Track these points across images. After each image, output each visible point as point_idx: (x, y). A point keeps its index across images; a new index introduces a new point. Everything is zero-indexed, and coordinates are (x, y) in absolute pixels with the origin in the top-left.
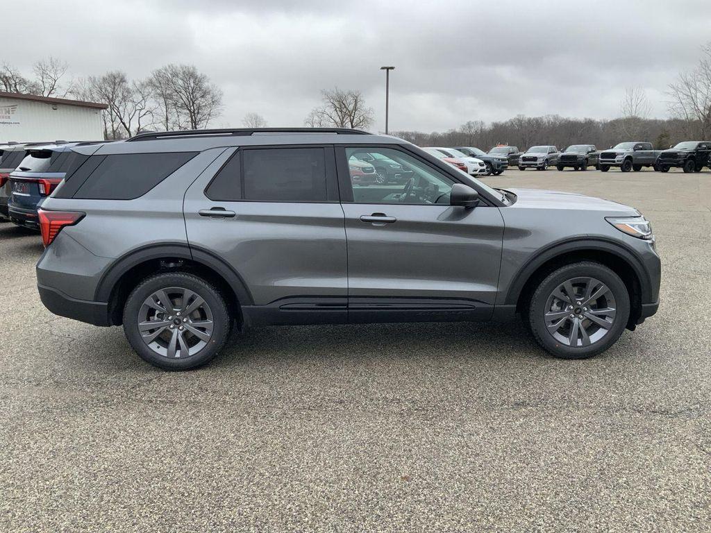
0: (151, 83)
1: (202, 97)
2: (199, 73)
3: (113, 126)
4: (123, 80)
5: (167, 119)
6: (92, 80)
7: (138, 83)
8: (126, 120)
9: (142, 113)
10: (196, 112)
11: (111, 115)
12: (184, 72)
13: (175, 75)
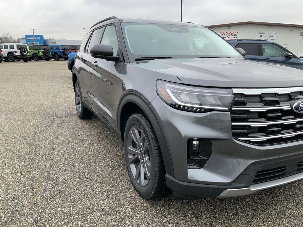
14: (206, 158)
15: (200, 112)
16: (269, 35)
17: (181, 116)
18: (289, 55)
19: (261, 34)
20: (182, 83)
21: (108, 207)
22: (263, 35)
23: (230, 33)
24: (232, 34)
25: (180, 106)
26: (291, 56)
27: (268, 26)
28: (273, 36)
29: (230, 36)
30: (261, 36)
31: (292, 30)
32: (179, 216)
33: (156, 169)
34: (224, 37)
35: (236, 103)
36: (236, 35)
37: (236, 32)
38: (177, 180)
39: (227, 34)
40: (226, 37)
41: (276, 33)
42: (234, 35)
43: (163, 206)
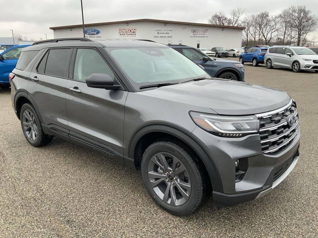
0: (280, 16)
1: (307, 21)
2: (307, 10)
3: (259, 37)
4: (267, 16)
5: (285, 33)
6: (253, 16)
7: (274, 16)
8: (265, 34)
9: (273, 31)
10: (302, 29)
11: (259, 32)
12: (299, 10)
13: (294, 11)
14: (244, 172)
15: (239, 137)
16: (165, 32)
17: (224, 141)
18: (206, 59)
19: (158, 32)
20: (218, 114)
21: (154, 233)
22: (160, 32)
23: (128, 31)
24: (131, 31)
25: (222, 134)
26: (207, 59)
27: (163, 23)
28: (168, 33)
29: (129, 34)
30: (158, 33)
31: (185, 27)
32: (215, 222)
33: (200, 189)
34: (124, 34)
35: (262, 126)
36: (135, 32)
37: (134, 30)
38: (226, 194)
39: (126, 31)
40: (126, 34)
41: (171, 31)
42: (133, 32)
43: (197, 218)
